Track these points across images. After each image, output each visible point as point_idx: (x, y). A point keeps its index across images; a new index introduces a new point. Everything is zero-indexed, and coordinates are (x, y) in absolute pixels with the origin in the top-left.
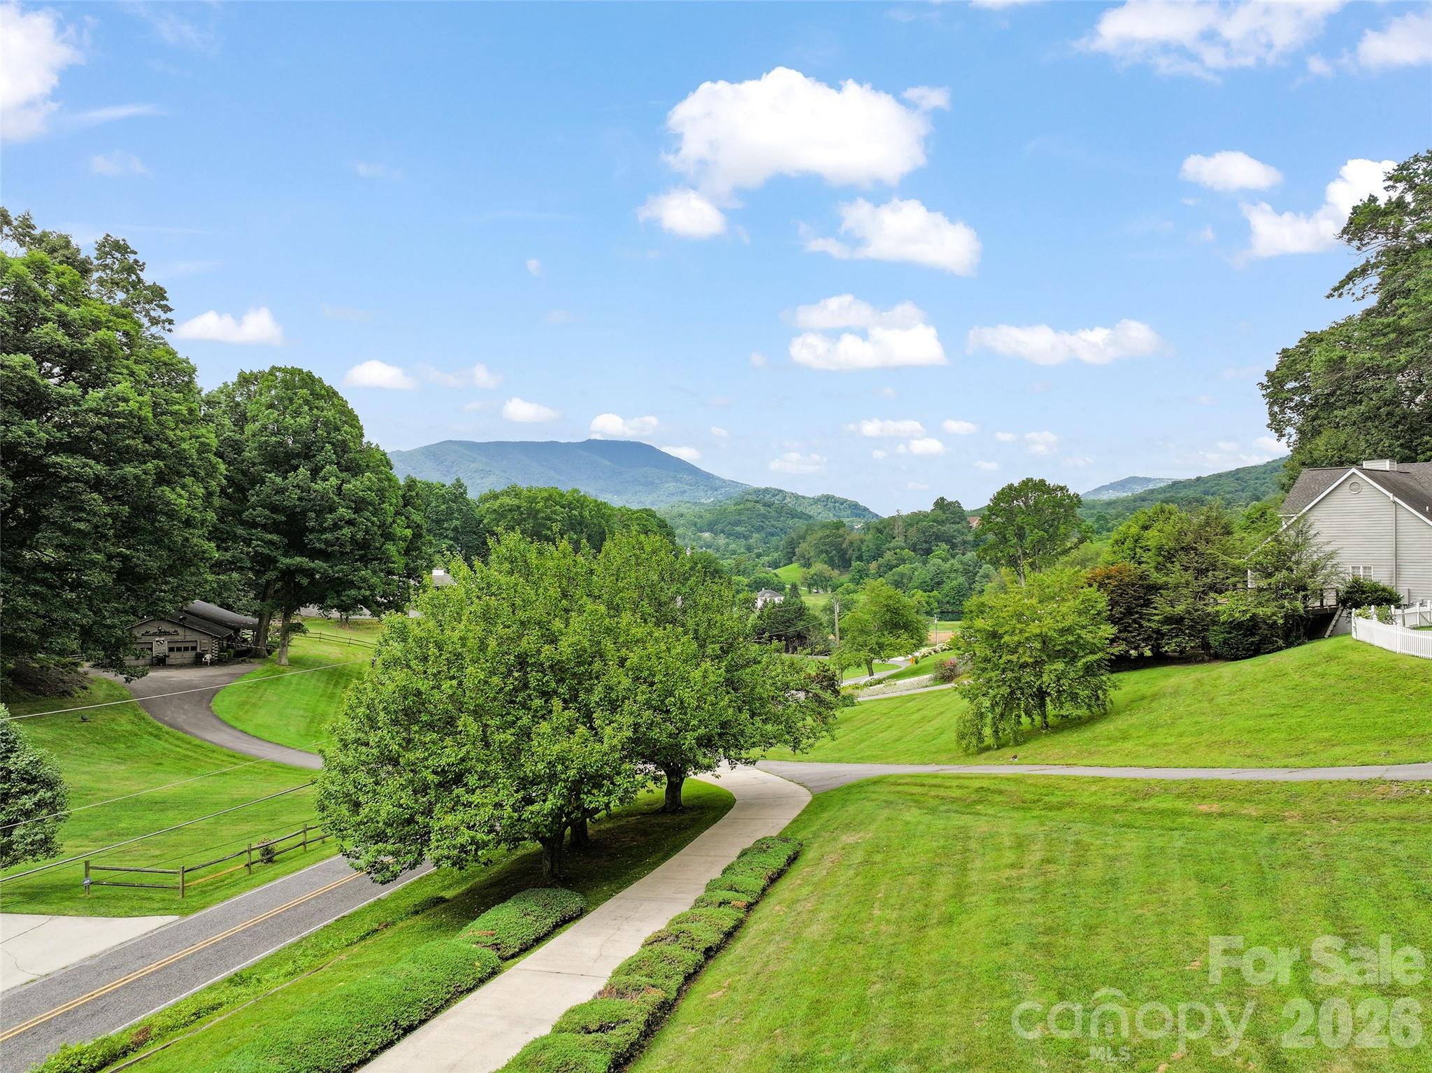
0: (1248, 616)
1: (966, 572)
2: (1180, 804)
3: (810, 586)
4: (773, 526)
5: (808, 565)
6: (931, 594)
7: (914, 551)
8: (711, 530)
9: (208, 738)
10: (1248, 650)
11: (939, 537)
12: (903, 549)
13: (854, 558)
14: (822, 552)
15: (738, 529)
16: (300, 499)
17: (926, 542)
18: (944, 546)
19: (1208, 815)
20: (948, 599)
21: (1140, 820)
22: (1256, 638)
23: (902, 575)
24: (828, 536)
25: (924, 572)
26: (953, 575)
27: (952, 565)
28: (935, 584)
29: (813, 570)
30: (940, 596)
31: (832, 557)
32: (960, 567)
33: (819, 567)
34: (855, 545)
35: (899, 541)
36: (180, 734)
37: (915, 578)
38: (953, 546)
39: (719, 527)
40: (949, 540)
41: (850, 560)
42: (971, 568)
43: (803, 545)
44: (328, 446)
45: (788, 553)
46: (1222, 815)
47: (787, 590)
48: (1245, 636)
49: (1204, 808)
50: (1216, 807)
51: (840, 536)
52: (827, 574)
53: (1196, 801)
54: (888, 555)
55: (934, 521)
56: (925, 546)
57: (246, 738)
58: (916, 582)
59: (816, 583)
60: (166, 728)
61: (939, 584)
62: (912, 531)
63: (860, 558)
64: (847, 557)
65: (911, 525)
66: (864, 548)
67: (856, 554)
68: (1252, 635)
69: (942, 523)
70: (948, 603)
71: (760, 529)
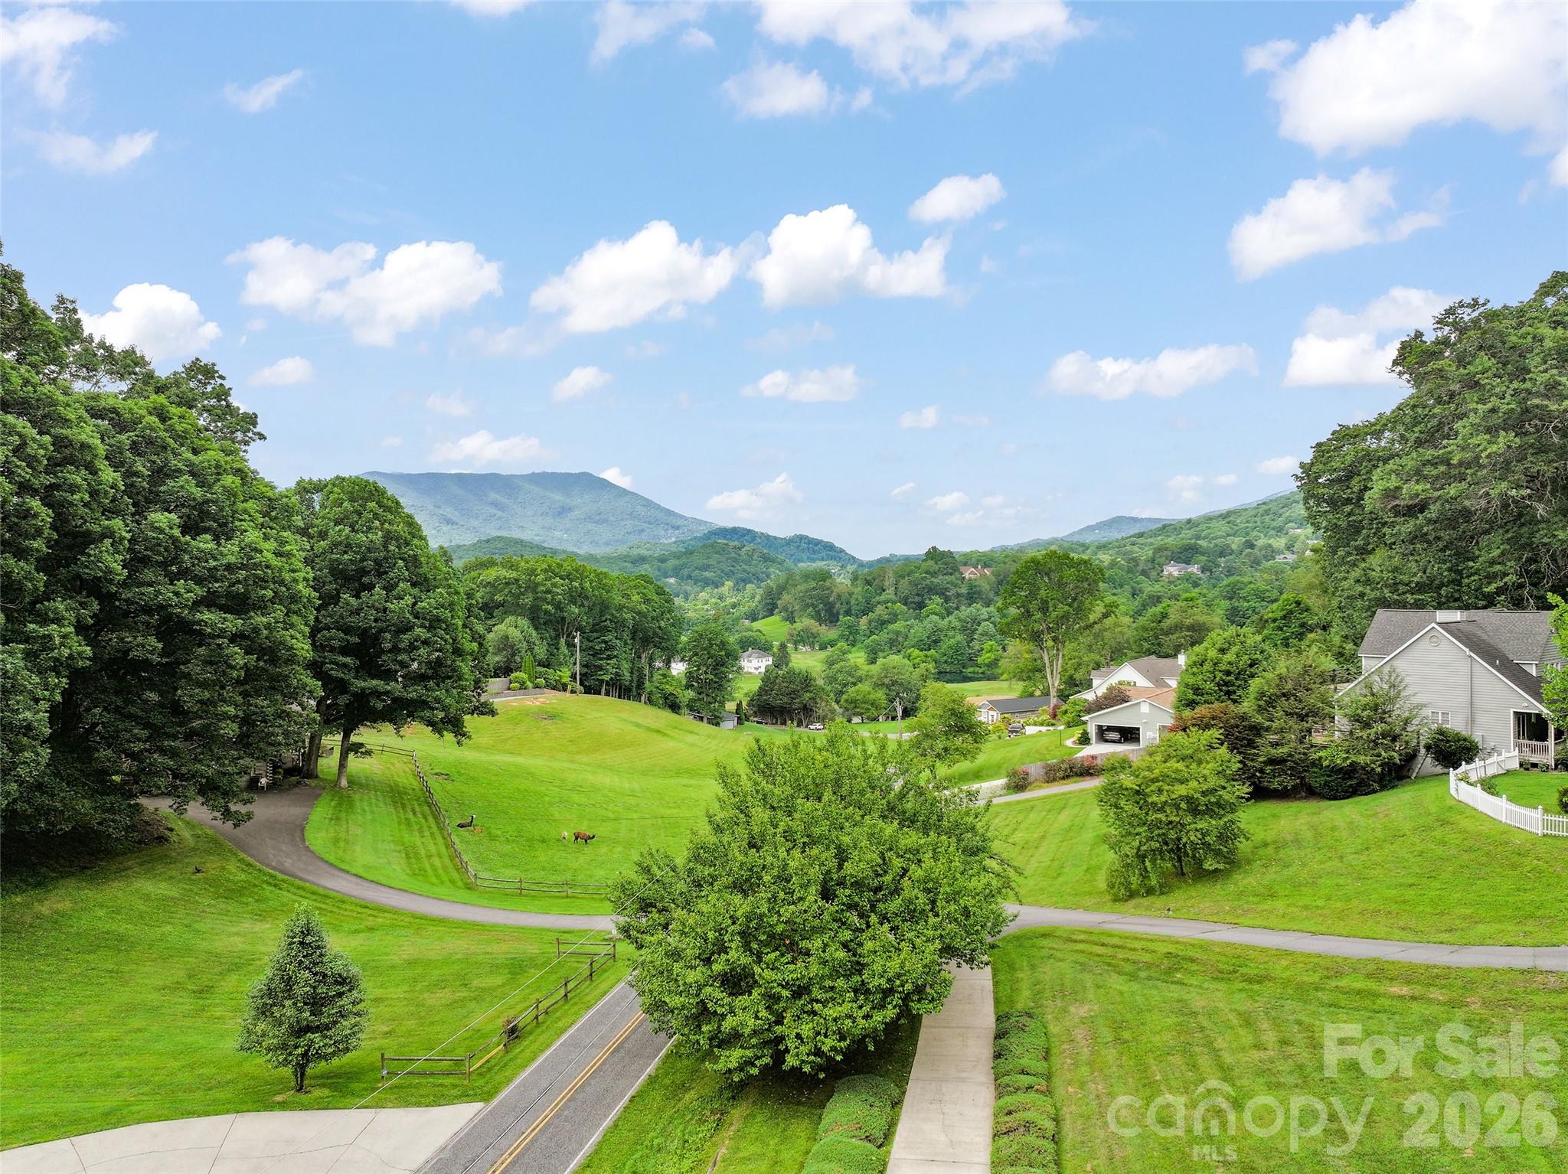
0: (1348, 762)
1: (964, 629)
2: (1372, 985)
3: (796, 643)
4: (744, 571)
5: (791, 619)
6: (929, 653)
7: (905, 604)
8: (676, 576)
9: (329, 885)
10: (1347, 792)
11: (932, 590)
12: (894, 603)
13: (842, 611)
14: (807, 606)
15: (707, 574)
16: (376, 621)
17: (918, 595)
18: (938, 599)
19: (1401, 997)
20: (945, 658)
21: (1343, 1000)
22: (1354, 782)
23: (898, 633)
24: (814, 589)
25: (921, 630)
26: (951, 633)
27: (950, 622)
28: (932, 642)
29: (798, 626)
30: (937, 655)
31: (819, 611)
32: (958, 624)
33: (805, 622)
34: (843, 598)
35: (889, 595)
36: (298, 882)
37: (911, 636)
38: (947, 599)
39: (685, 572)
40: (942, 593)
41: (838, 613)
42: (969, 626)
43: (786, 597)
44: (401, 563)
45: (767, 604)
46: (1414, 998)
47: (775, 650)
48: (1344, 779)
49: (1395, 990)
50: (1405, 990)
51: (828, 589)
52: (814, 630)
53: (1388, 983)
54: (879, 610)
55: (926, 573)
56: (917, 599)
57: (365, 884)
58: (912, 640)
59: (804, 639)
60: (280, 876)
61: (936, 642)
62: (904, 583)
63: (848, 613)
64: (835, 611)
65: (902, 577)
66: (853, 602)
67: (845, 607)
68: (1351, 778)
69: (934, 574)
70: (946, 662)
71: (729, 575)
